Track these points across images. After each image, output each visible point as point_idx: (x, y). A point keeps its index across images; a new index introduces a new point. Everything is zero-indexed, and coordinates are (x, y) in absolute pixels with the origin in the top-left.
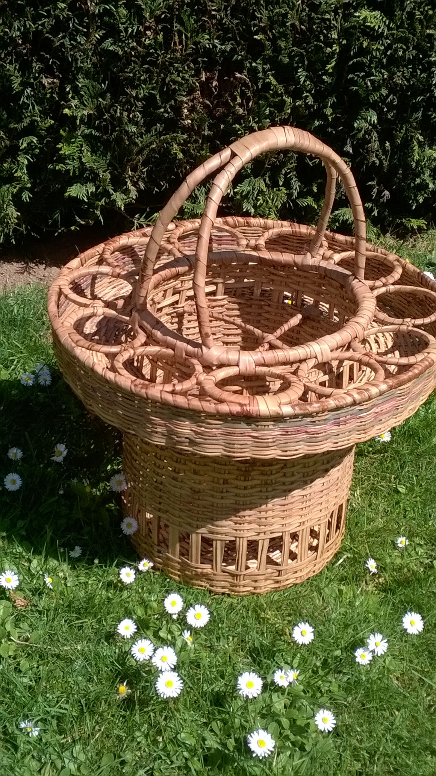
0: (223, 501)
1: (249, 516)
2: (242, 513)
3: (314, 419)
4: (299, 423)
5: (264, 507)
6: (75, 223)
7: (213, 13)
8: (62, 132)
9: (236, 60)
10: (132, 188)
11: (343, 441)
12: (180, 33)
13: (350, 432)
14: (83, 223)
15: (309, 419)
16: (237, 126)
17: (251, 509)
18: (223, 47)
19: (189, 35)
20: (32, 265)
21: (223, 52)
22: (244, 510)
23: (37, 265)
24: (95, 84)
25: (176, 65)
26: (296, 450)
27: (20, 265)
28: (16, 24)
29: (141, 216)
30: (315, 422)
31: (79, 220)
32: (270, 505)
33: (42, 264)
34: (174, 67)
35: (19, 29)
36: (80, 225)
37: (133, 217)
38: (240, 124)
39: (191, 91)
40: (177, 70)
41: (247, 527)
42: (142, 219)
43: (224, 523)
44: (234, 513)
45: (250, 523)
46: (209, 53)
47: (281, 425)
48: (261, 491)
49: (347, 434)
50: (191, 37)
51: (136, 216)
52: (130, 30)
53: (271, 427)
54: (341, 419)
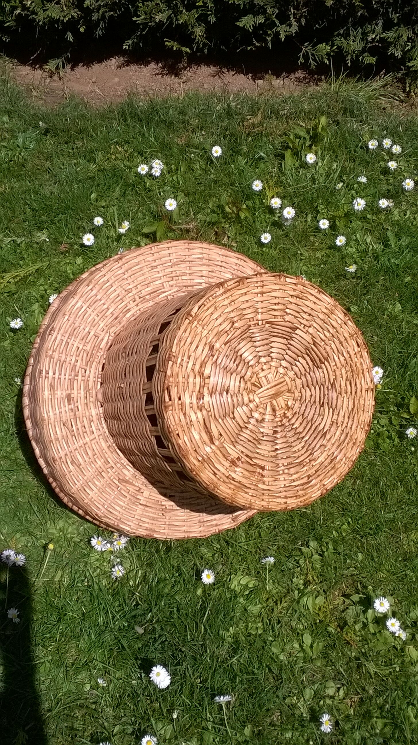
6: (253, 44)
10: (294, 23)
14: (259, 45)
20: (225, 70)
23: (228, 71)
27: (215, 69)
29: (309, 44)
31: (255, 41)
33: (233, 70)
36: (256, 47)
37: (303, 45)
42: (309, 48)
51: (306, 44)
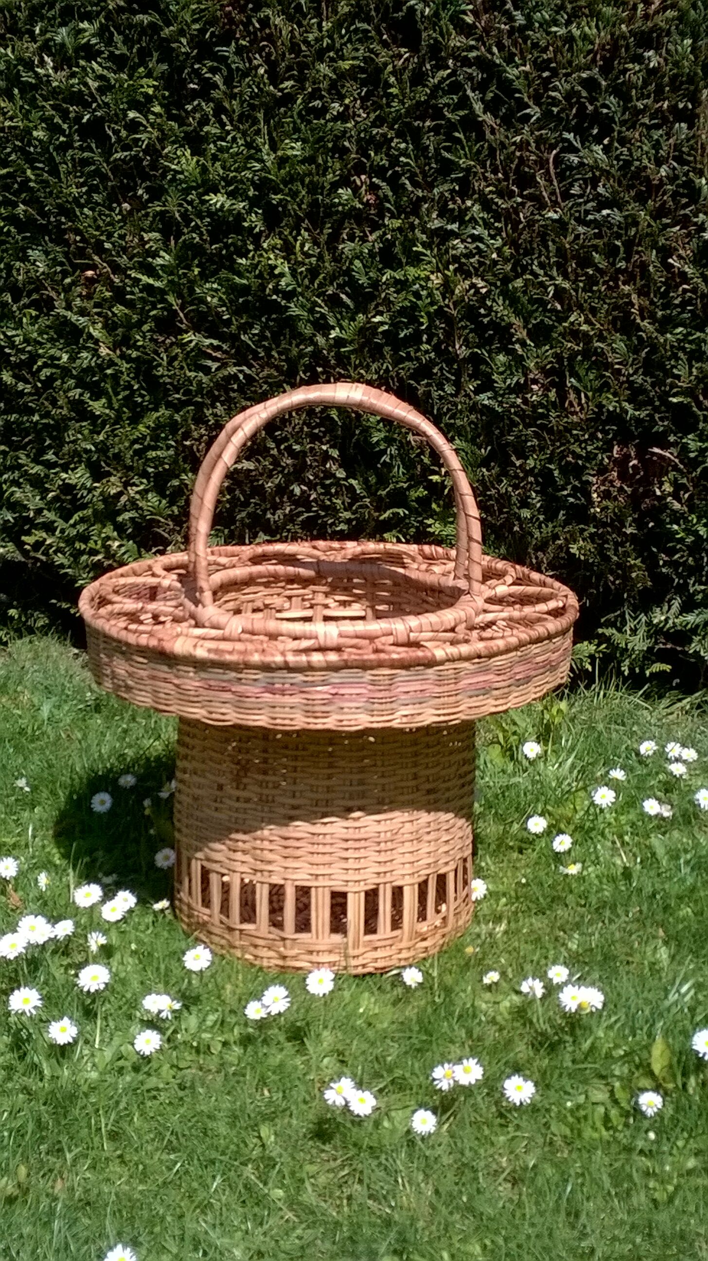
0: (216, 814)
1: (244, 842)
2: (233, 836)
3: (240, 676)
4: (221, 677)
5: (259, 833)
7: (617, 366)
8: (434, 506)
9: (657, 432)
11: (284, 719)
12: (578, 392)
13: (292, 708)
15: (233, 674)
16: (675, 527)
17: (245, 833)
18: (637, 413)
19: (590, 394)
21: (638, 421)
22: (237, 831)
24: (475, 448)
25: (575, 432)
26: (223, 714)
28: (374, 366)
30: (240, 679)
32: (266, 832)
34: (571, 435)
35: (377, 372)
38: (679, 525)
39: (602, 470)
40: (577, 439)
41: (239, 856)
43: (217, 846)
44: (226, 833)
45: (245, 852)
46: (616, 418)
47: (203, 675)
48: (255, 810)
49: (287, 709)
50: (594, 397)
52: (509, 382)
53: (191, 674)
54: (277, 686)
